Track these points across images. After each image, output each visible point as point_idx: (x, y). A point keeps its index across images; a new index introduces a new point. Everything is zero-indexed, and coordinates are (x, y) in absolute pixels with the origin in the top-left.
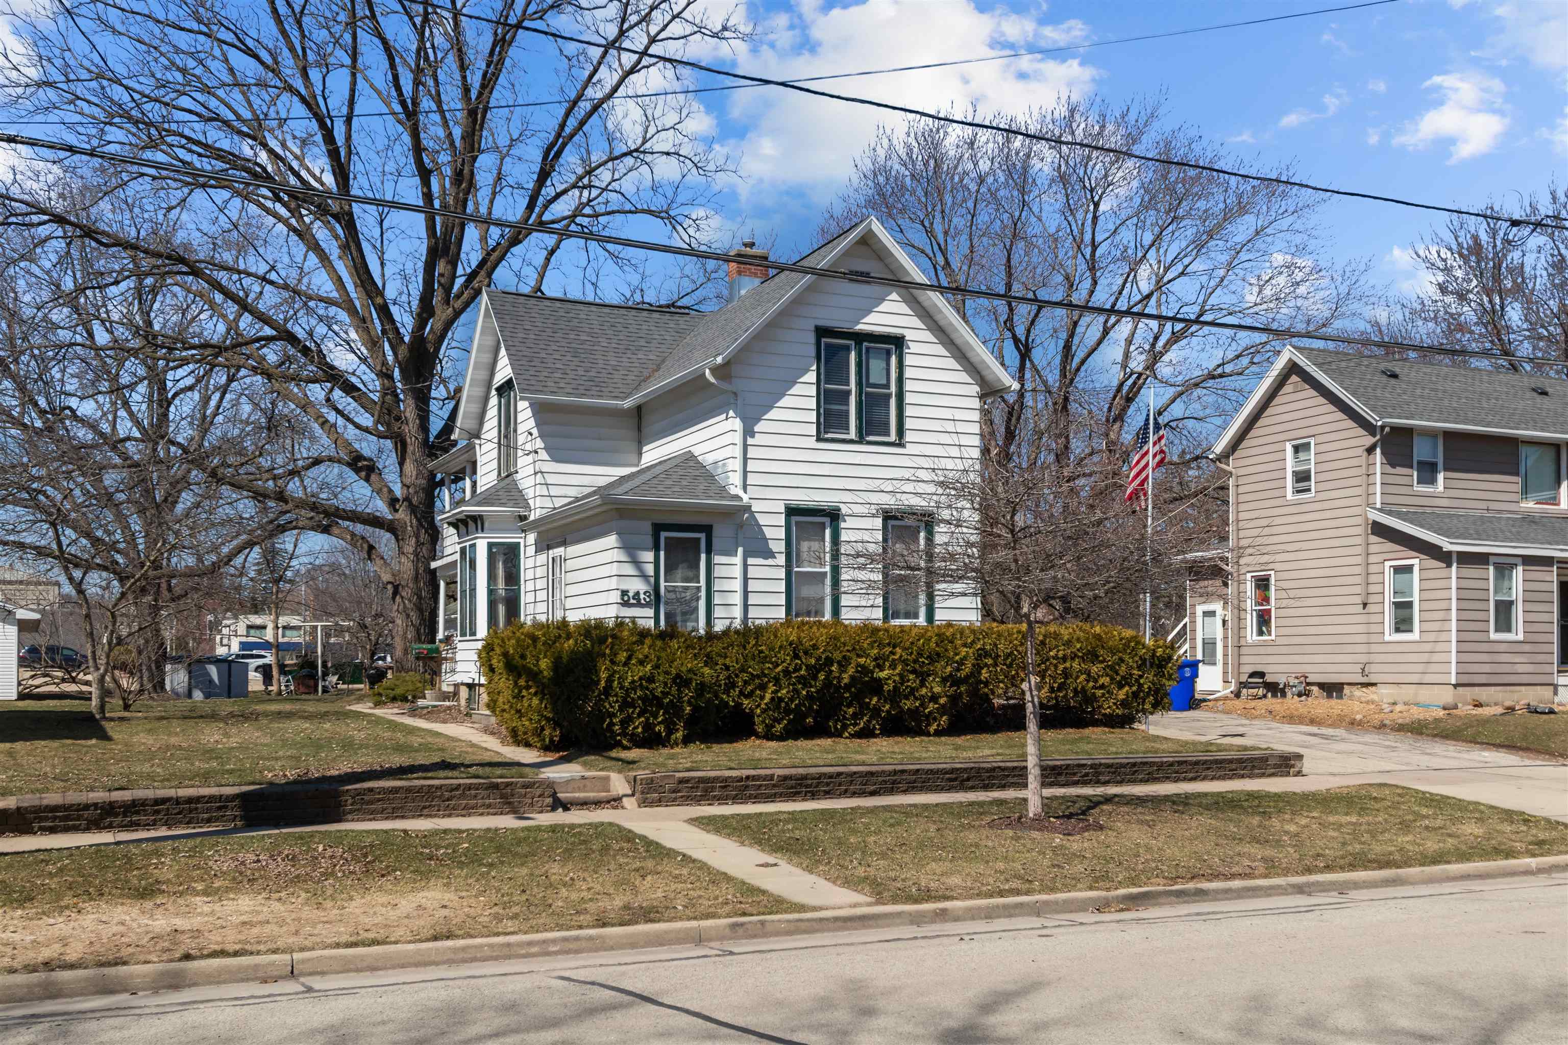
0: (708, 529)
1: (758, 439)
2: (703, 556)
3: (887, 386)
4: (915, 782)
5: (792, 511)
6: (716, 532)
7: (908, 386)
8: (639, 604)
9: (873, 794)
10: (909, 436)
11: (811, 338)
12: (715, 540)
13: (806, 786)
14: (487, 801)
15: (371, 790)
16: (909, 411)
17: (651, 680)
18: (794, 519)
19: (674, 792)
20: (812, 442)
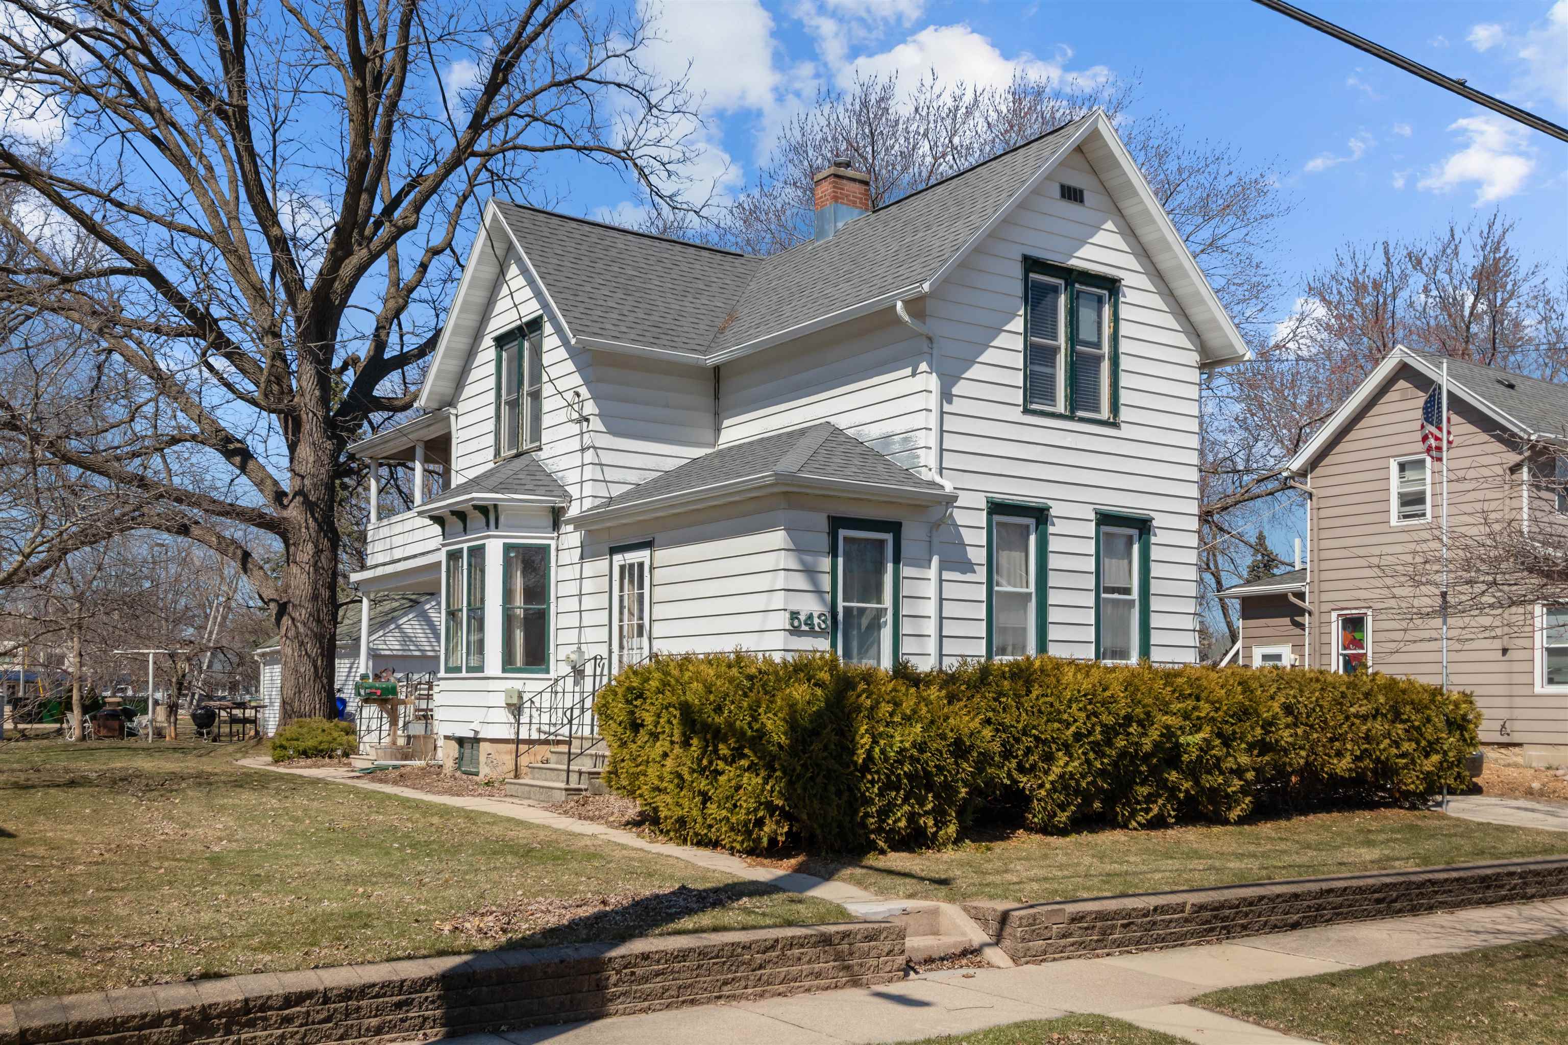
0: (895, 528)
1: (957, 406)
2: (890, 567)
3: (1098, 345)
4: (1341, 906)
5: (997, 508)
6: (907, 532)
7: (1125, 346)
8: (812, 633)
10: (1125, 414)
11: (1017, 270)
12: (904, 543)
13: (1223, 919)
14: (817, 967)
15: (645, 956)
16: (1125, 380)
17: (921, 747)
18: (997, 518)
19: (1064, 936)
20: (1016, 414)
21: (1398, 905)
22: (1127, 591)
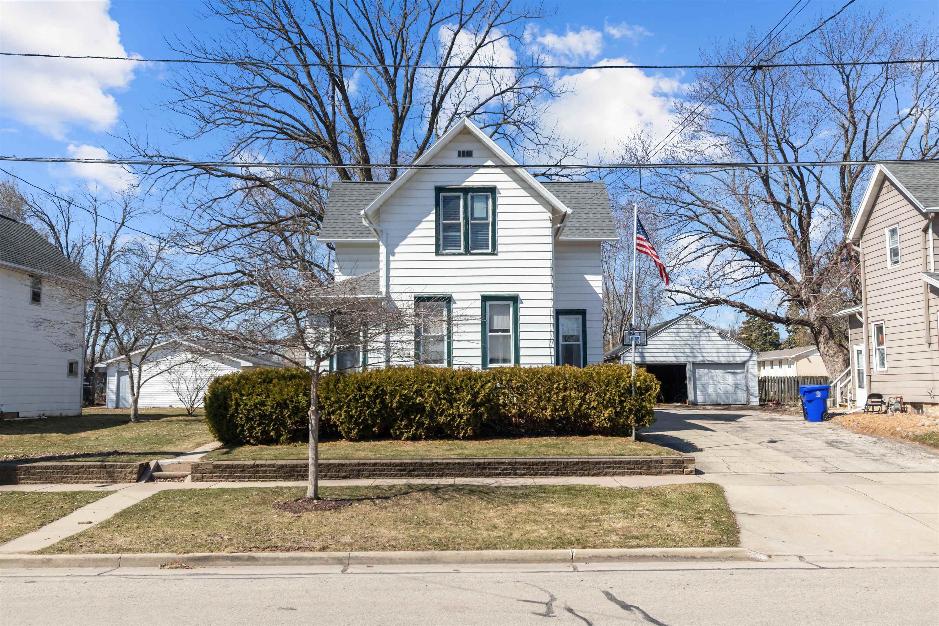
3: (487, 218)
4: (374, 471)
5: (419, 299)
9: (345, 478)
11: (431, 194)
18: (420, 304)
19: (211, 473)
20: (433, 256)
22: (506, 331)
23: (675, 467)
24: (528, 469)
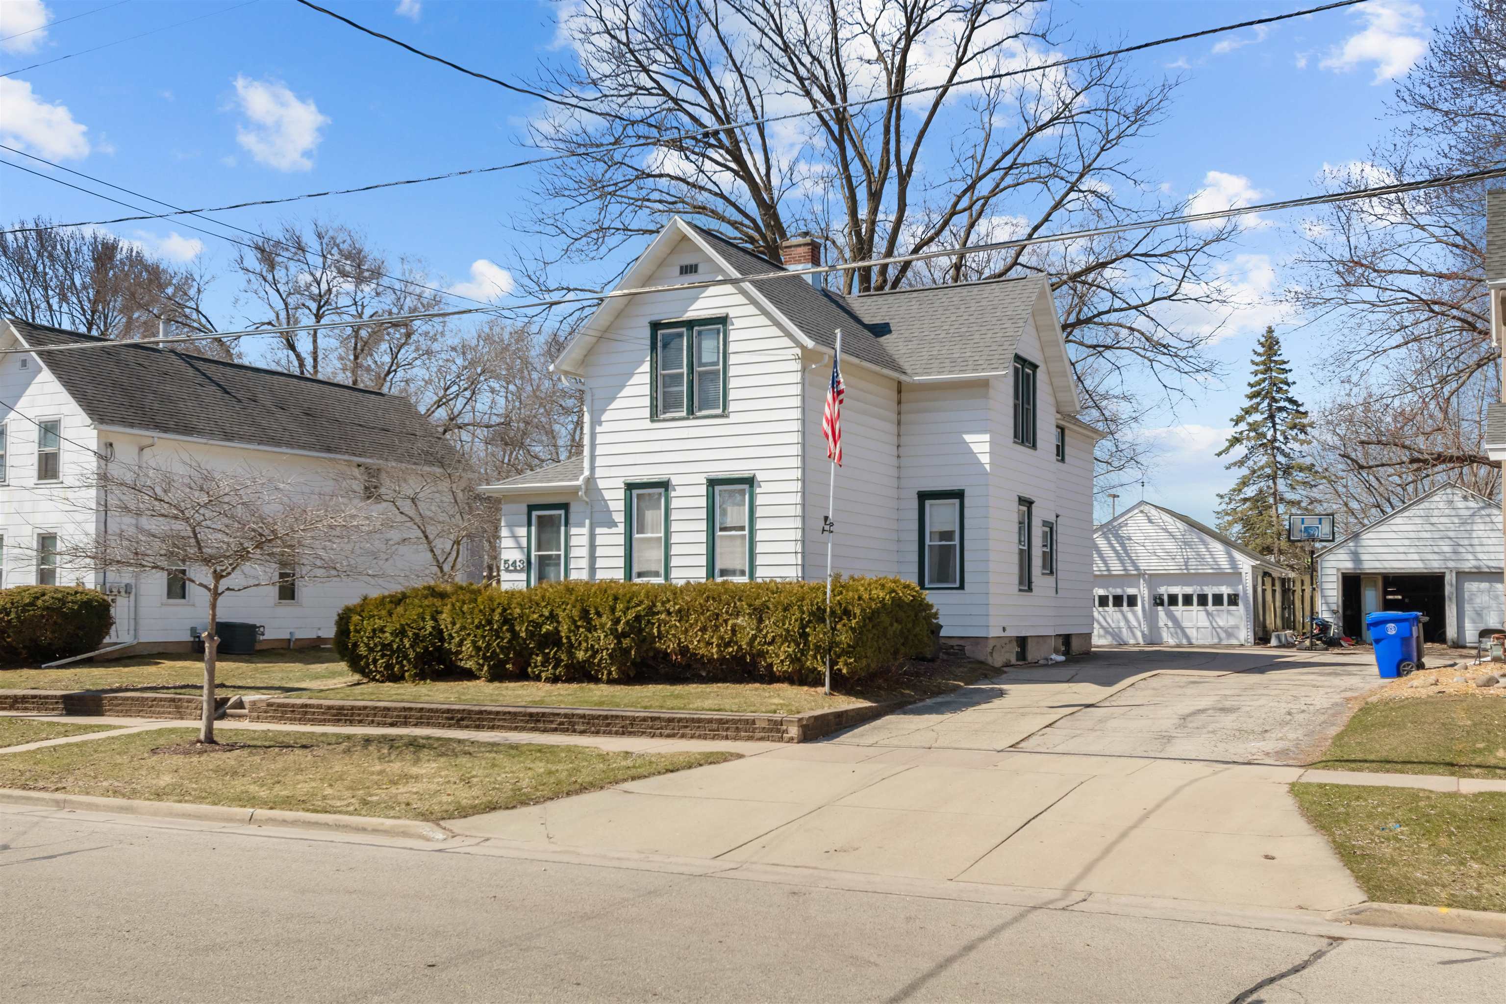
0: (565, 506)
1: (603, 427)
2: (563, 529)
3: (717, 363)
5: (630, 487)
6: (573, 509)
7: (732, 360)
8: (515, 571)
10: (732, 407)
11: (647, 332)
12: (571, 515)
16: (732, 383)
18: (631, 493)
20: (647, 424)
21: (465, 723)
22: (742, 528)
23: (771, 730)
24: (588, 723)
